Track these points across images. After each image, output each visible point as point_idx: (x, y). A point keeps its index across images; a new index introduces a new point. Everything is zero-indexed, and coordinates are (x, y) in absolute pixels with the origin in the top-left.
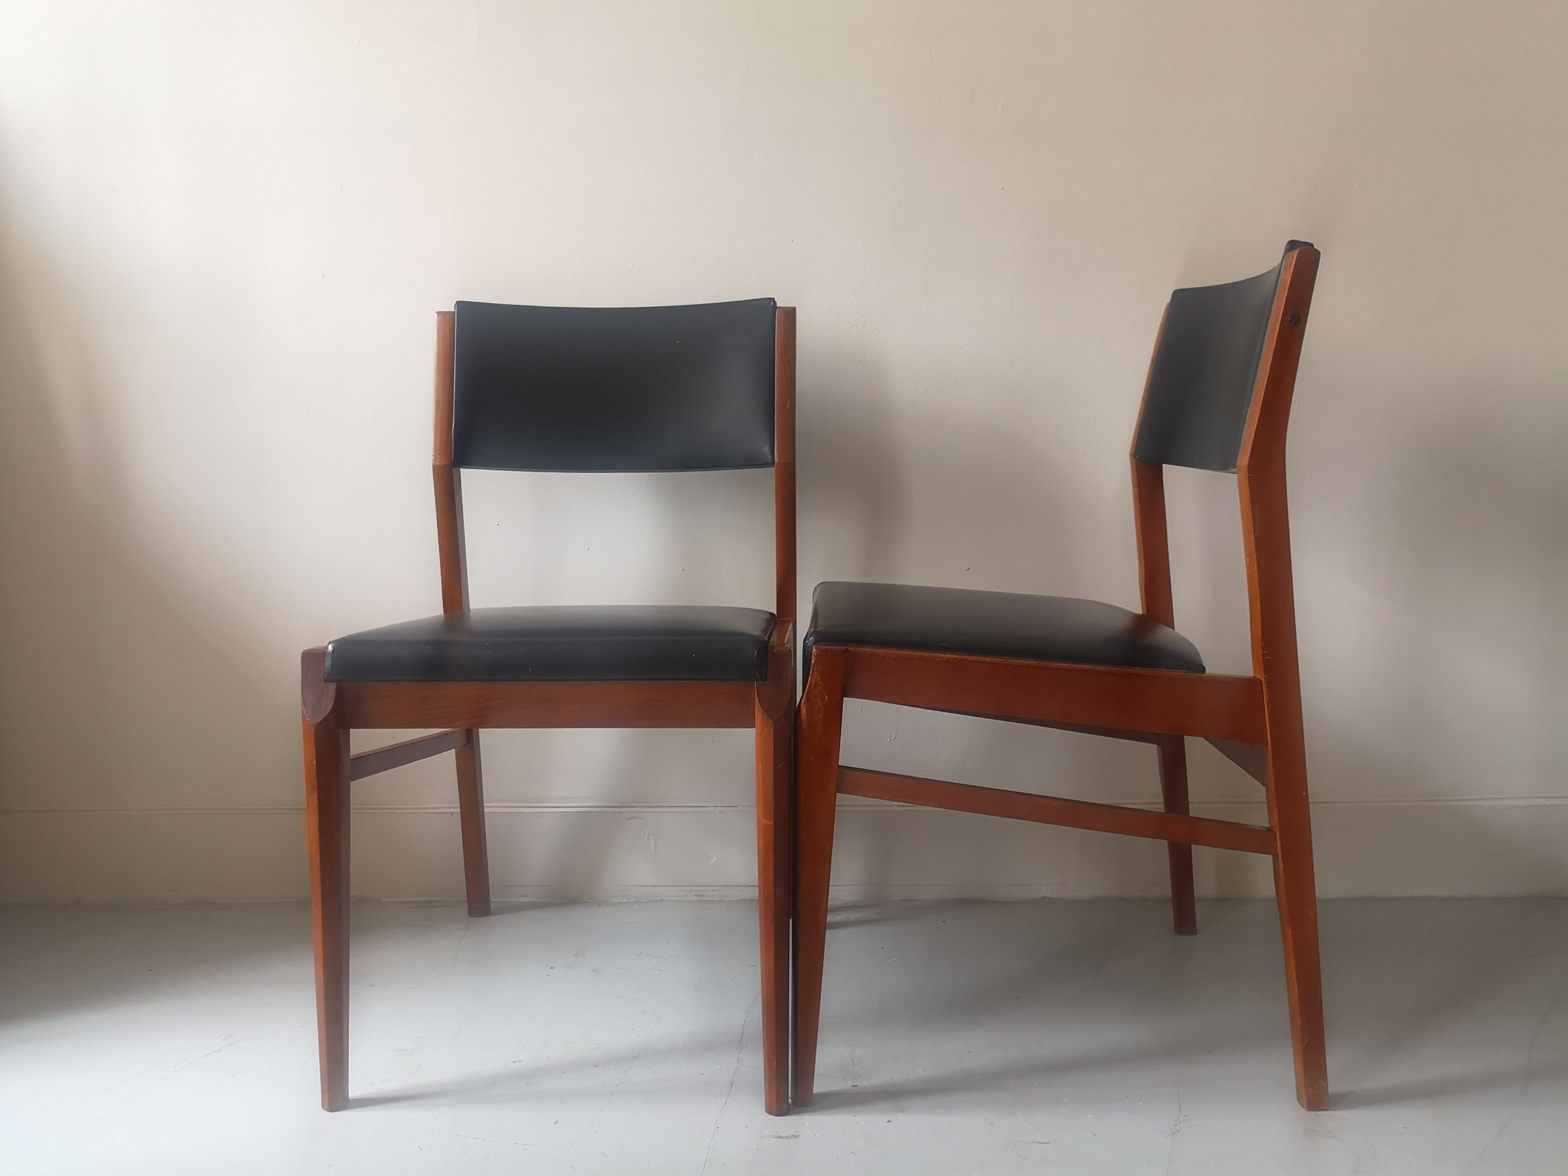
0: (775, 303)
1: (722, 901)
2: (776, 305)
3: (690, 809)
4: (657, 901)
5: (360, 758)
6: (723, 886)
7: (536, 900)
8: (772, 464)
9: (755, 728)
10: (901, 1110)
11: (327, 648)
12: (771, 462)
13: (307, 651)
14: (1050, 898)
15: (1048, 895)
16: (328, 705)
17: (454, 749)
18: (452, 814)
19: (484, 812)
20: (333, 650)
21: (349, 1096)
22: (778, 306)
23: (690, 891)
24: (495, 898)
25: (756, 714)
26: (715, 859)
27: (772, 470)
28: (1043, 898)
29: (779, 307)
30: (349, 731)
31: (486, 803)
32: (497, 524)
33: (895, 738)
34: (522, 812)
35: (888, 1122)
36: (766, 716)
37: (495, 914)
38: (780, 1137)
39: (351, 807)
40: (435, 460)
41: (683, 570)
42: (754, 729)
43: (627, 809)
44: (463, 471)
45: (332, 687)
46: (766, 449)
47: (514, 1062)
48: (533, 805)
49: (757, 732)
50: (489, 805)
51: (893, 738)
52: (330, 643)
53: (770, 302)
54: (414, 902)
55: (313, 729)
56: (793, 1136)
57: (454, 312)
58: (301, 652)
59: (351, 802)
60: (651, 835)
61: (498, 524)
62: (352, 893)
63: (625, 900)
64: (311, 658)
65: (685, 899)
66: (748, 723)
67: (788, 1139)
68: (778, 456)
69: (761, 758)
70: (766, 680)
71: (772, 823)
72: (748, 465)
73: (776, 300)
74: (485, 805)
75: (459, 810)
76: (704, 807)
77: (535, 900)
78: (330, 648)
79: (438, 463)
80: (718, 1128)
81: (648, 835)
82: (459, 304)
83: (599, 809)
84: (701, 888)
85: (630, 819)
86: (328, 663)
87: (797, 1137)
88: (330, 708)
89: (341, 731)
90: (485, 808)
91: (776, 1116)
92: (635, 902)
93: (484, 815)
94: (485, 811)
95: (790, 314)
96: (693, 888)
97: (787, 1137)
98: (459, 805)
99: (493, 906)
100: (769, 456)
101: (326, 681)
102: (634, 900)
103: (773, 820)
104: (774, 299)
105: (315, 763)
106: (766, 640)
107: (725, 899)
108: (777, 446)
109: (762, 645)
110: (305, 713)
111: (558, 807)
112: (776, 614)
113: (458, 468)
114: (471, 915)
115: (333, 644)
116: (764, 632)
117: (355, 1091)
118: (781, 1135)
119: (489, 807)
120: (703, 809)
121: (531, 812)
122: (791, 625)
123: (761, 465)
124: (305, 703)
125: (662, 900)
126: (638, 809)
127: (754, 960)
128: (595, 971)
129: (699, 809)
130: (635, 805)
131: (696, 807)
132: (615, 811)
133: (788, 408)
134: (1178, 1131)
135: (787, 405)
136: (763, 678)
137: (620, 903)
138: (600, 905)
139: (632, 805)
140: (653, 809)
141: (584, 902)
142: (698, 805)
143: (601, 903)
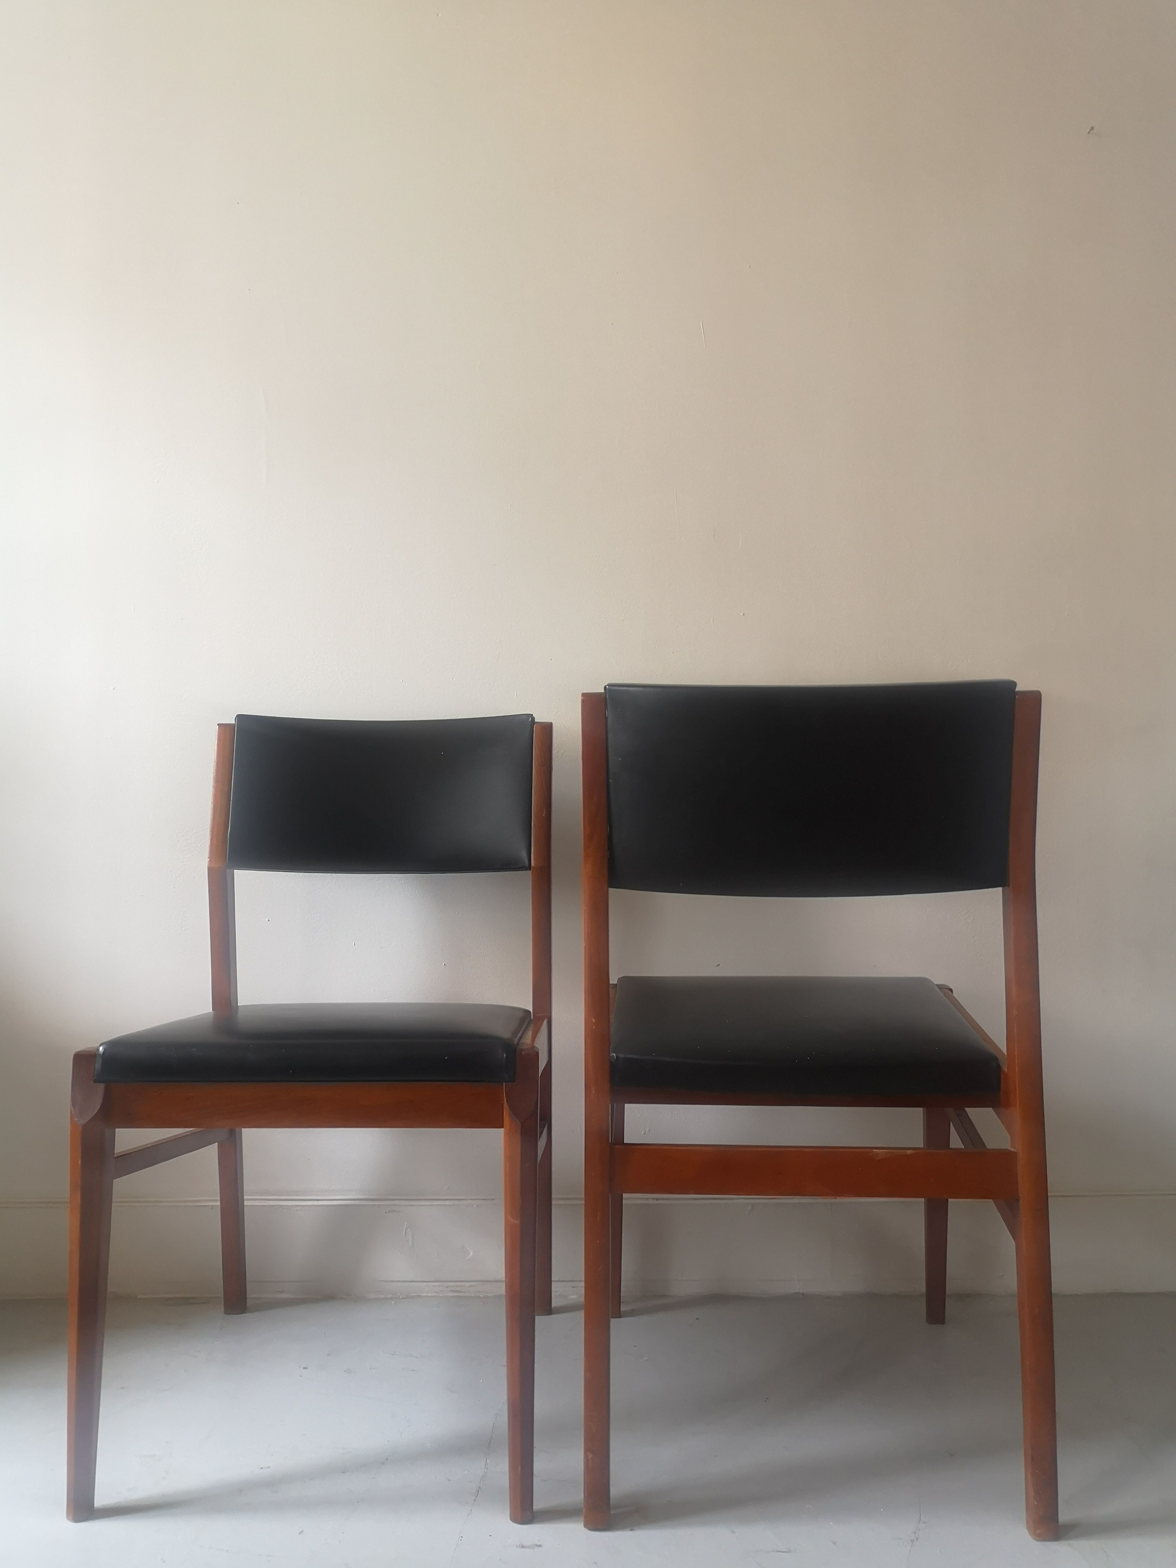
0: (533, 719)
1: (479, 1297)
2: (534, 720)
3: (447, 1203)
4: (413, 1297)
5: (124, 1156)
6: (480, 1281)
7: (293, 1297)
8: (529, 868)
9: (503, 1127)
10: (645, 1517)
11: (98, 1050)
12: (528, 866)
13: (80, 1053)
14: (803, 1294)
16: (96, 1104)
17: (217, 1143)
18: (212, 1207)
19: (243, 1205)
20: (103, 1052)
21: (95, 1505)
22: (536, 721)
23: (447, 1287)
24: (251, 1294)
25: (505, 1113)
26: (471, 1254)
27: (529, 873)
28: (798, 1293)
29: (537, 723)
30: (115, 1131)
31: (247, 1195)
32: (267, 920)
33: (649, 1131)
34: (282, 1205)
35: (631, 1530)
36: (514, 1116)
37: (252, 1312)
38: (523, 1547)
39: (113, 1200)
40: (210, 862)
41: (445, 965)
42: (503, 1129)
43: (388, 1202)
44: (237, 872)
45: (101, 1087)
46: (524, 854)
47: (262, 1468)
48: (294, 1197)
49: (505, 1132)
50: (249, 1197)
51: (647, 1130)
52: (101, 1045)
53: (528, 718)
54: (169, 1299)
55: (80, 1129)
56: (536, 1545)
57: (234, 725)
58: (74, 1054)
59: (114, 1195)
60: (409, 1229)
61: (269, 920)
62: (110, 1289)
63: (382, 1296)
64: (83, 1059)
65: (441, 1295)
66: (497, 1123)
67: (531, 1548)
68: (535, 860)
69: (509, 1158)
70: (514, 1082)
71: (518, 1222)
72: (506, 869)
73: (534, 716)
74: (245, 1197)
75: (220, 1204)
76: (462, 1200)
77: (291, 1296)
78: (101, 1049)
79: (213, 865)
80: (462, 1537)
81: (406, 1229)
82: (240, 717)
84: (458, 1284)
85: (389, 1212)
86: (98, 1065)
87: (540, 1546)
88: (98, 1107)
89: (107, 1131)
90: (245, 1201)
91: (520, 1524)
92: (392, 1298)
93: (244, 1208)
94: (245, 1204)
95: (548, 728)
96: (449, 1284)
97: (529, 1547)
98: (219, 1198)
99: (249, 1303)
100: (526, 861)
101: (95, 1081)
102: (391, 1296)
103: (519, 1218)
104: (532, 715)
105: (80, 1162)
106: (516, 1042)
107: (482, 1296)
108: (534, 849)
109: (511, 1048)
110: (73, 1113)
111: (318, 1200)
112: (532, 1012)
113: (232, 870)
114: (227, 1312)
115: (104, 1045)
116: (515, 1034)
117: (101, 1499)
118: (525, 1544)
119: (249, 1201)
120: (461, 1203)
121: (292, 1206)
122: (545, 1022)
123: (518, 868)
124: (74, 1103)
125: (418, 1296)
126: (397, 1202)
127: (504, 1360)
128: (348, 1371)
129: (456, 1202)
130: (396, 1198)
131: (455, 1200)
132: (374, 1204)
133: (544, 815)
134: (917, 1539)
135: (543, 813)
136: (512, 1080)
137: (376, 1299)
138: (356, 1301)
139: (391, 1198)
140: (411, 1203)
141: (341, 1299)
142: (456, 1198)
143: (357, 1299)
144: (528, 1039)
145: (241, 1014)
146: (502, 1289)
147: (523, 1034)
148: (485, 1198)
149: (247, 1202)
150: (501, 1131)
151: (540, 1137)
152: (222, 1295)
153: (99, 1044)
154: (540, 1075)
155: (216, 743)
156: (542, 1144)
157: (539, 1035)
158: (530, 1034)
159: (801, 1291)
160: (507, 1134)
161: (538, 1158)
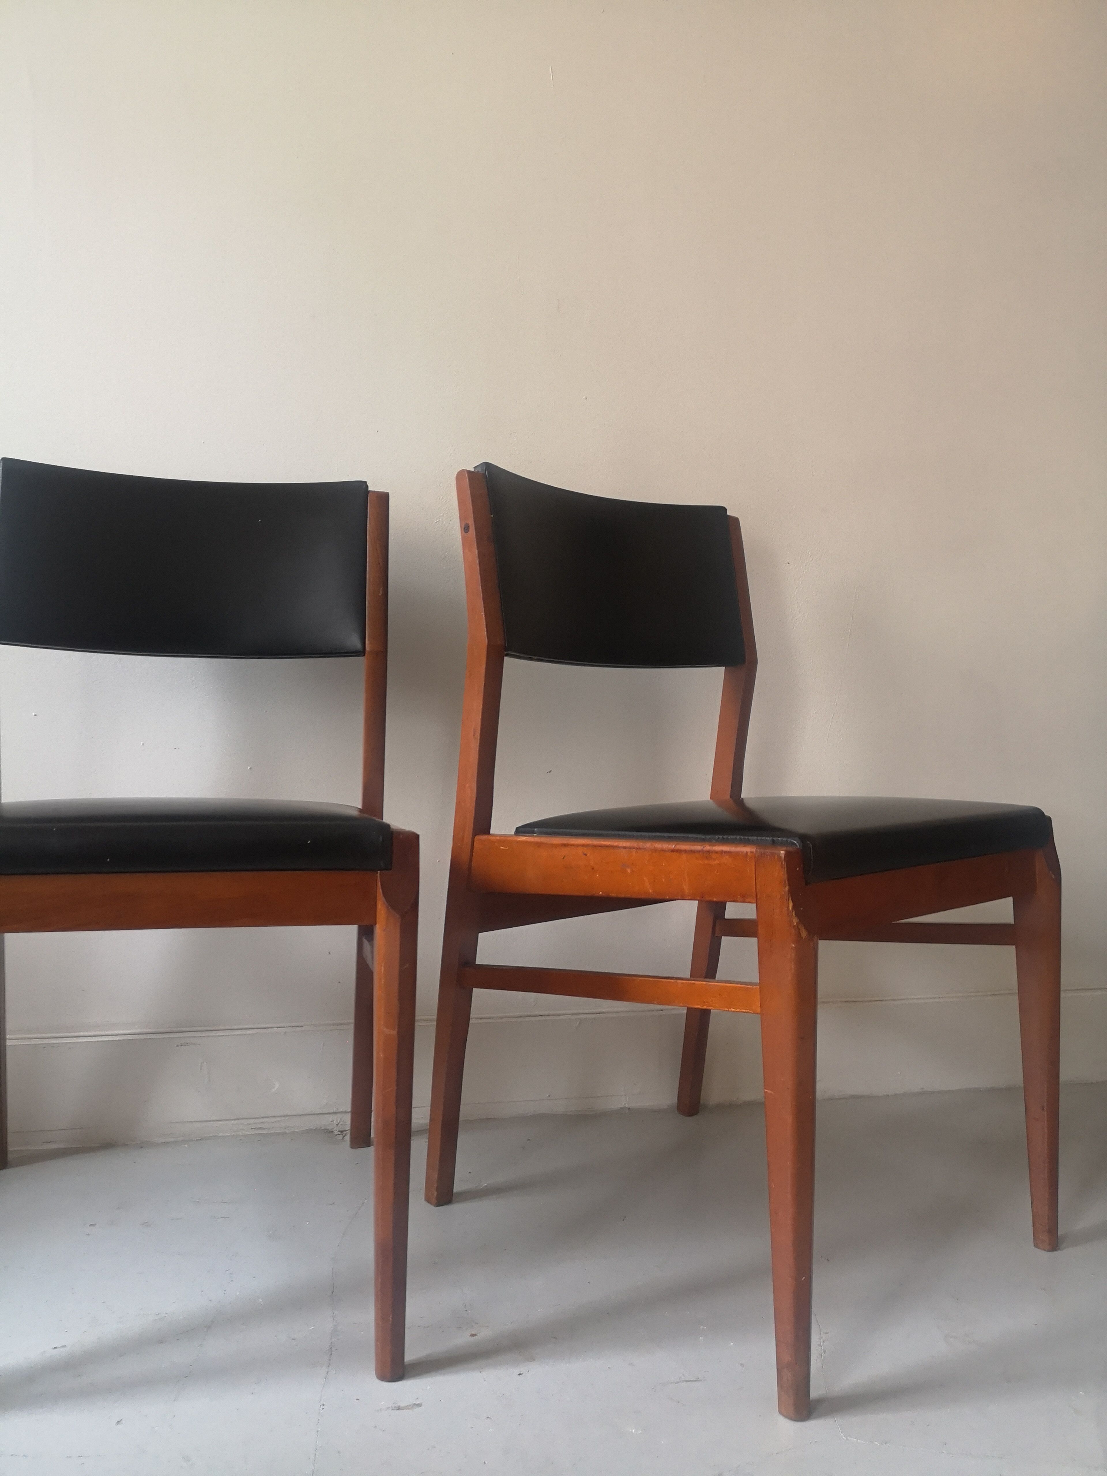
0: (367, 487)
1: (285, 1133)
3: (237, 1032)
4: (209, 1138)
6: (286, 1116)
7: (64, 1147)
9: (376, 923)
10: (532, 1359)
12: (361, 651)
14: (629, 1108)
22: (370, 490)
23: (249, 1124)
24: (14, 1147)
26: (277, 1086)
27: (362, 660)
28: (625, 1108)
34: (52, 1044)
35: (519, 1375)
38: (399, 1408)
43: (178, 1035)
46: (357, 638)
49: (379, 929)
53: (362, 486)
56: (415, 1404)
60: (205, 1063)
63: (171, 1140)
65: (241, 1134)
67: (409, 1409)
68: (369, 646)
70: (391, 869)
71: (394, 1033)
76: (267, 1028)
77: (62, 1146)
80: (324, 1405)
81: (201, 1063)
83: (148, 1036)
84: (260, 1120)
85: (182, 1045)
87: (419, 1405)
91: (391, 1382)
92: (184, 1141)
95: (384, 498)
96: (251, 1121)
97: (407, 1408)
100: (360, 645)
102: (181, 1139)
103: (396, 1029)
104: (366, 482)
107: (287, 1131)
111: (102, 1036)
118: (402, 1405)
120: (264, 1030)
123: (351, 654)
125: (214, 1137)
126: (190, 1034)
128: (146, 1224)
130: (187, 1029)
131: (257, 1028)
132: (163, 1037)
135: (379, 592)
136: (388, 867)
137: (166, 1144)
138: (142, 1147)
139: (184, 1029)
140: (208, 1034)
141: (125, 1145)
142: (256, 1026)
143: (142, 1145)
148: (293, 1024)
159: (627, 1106)
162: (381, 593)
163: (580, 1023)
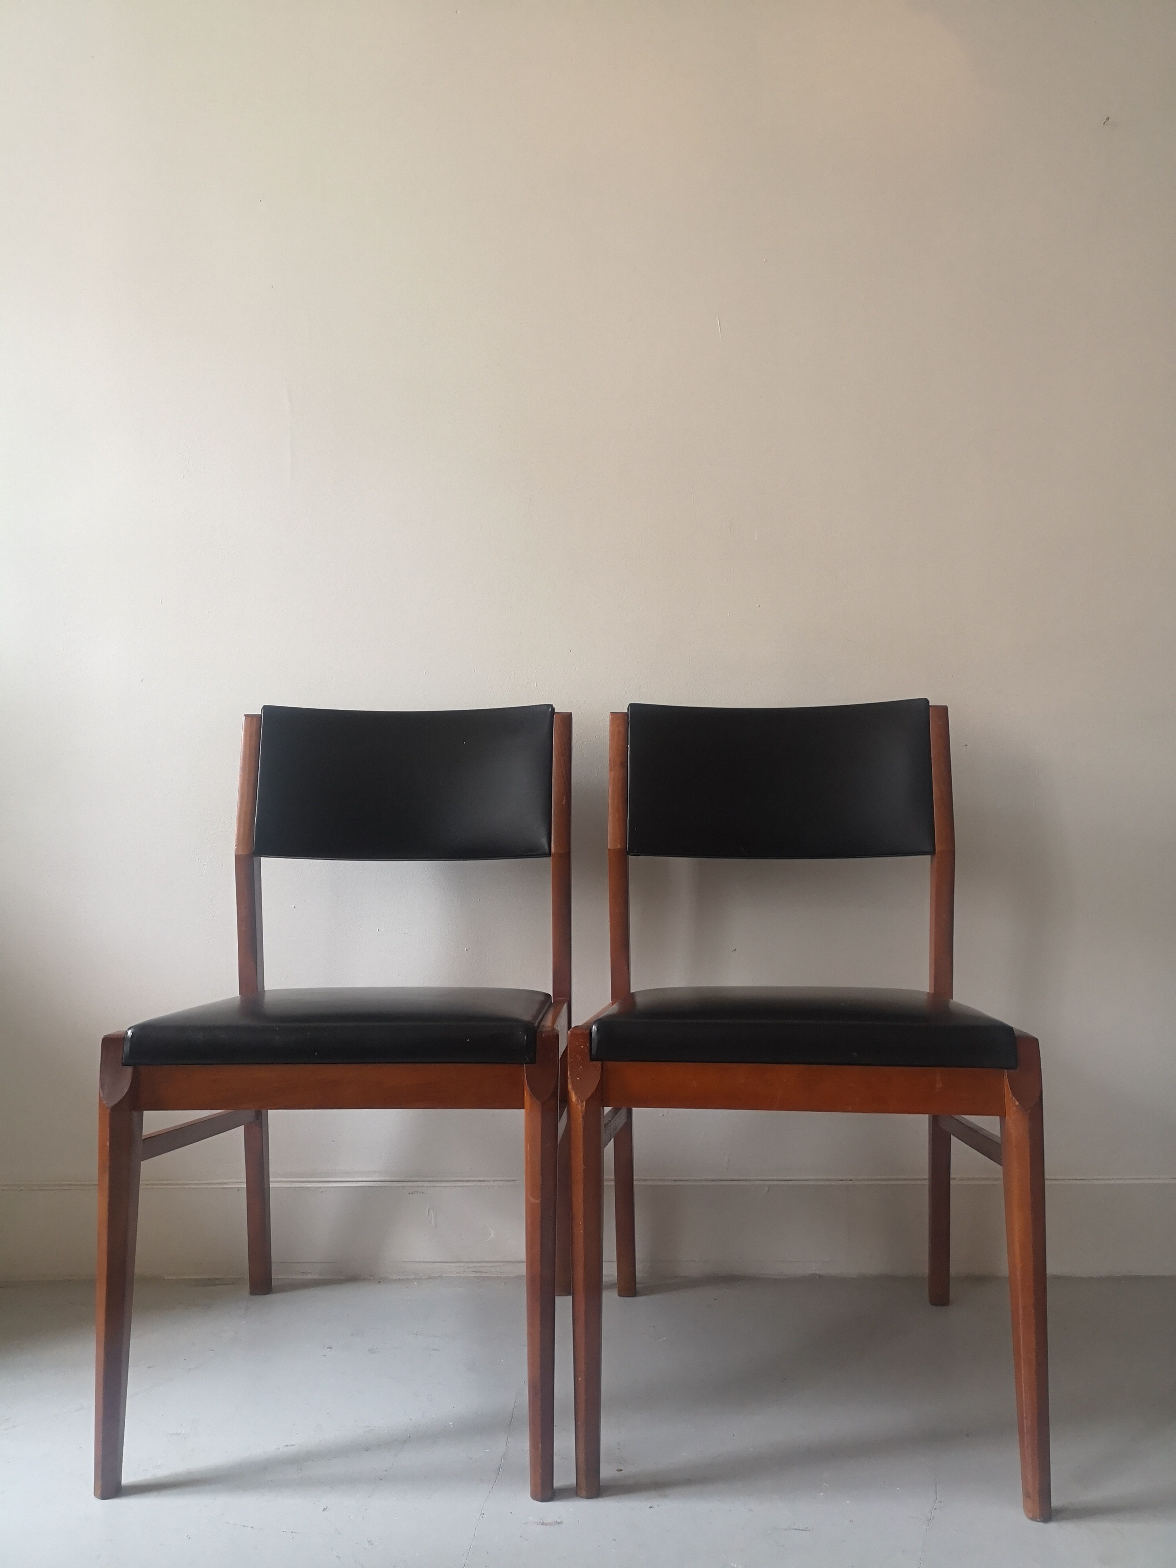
0: (553, 709)
1: (500, 1278)
2: (554, 711)
3: (469, 1184)
4: (436, 1278)
5: (152, 1138)
6: (501, 1262)
7: (319, 1277)
8: (549, 854)
9: (524, 1108)
10: (665, 1496)
11: (127, 1033)
12: (548, 853)
13: (107, 1037)
14: (819, 1275)
15: (818, 1272)
16: (124, 1087)
17: (243, 1126)
18: (238, 1189)
19: (269, 1187)
20: (132, 1036)
21: (122, 1483)
22: (556, 711)
23: (468, 1267)
24: (277, 1275)
25: (525, 1094)
26: (492, 1235)
27: (549, 860)
28: (814, 1275)
29: (557, 713)
30: (143, 1112)
31: (273, 1178)
32: (293, 906)
34: (307, 1187)
35: (652, 1508)
36: (534, 1097)
37: (277, 1292)
38: (543, 1524)
39: (140, 1182)
40: (237, 850)
41: (467, 950)
42: (524, 1110)
43: (411, 1184)
44: (263, 860)
45: (129, 1070)
46: (544, 841)
47: (286, 1446)
48: (318, 1179)
49: (526, 1113)
52: (129, 1029)
53: (549, 708)
54: (195, 1280)
55: (109, 1111)
56: (557, 1522)
57: (260, 716)
58: (102, 1037)
59: (141, 1178)
60: (431, 1210)
63: (405, 1277)
64: (110, 1043)
65: (463, 1275)
66: (518, 1104)
67: (552, 1525)
68: (555, 846)
69: (530, 1139)
70: (535, 1063)
71: (539, 1202)
72: (528, 855)
73: (554, 706)
74: (271, 1180)
75: (245, 1186)
76: (484, 1181)
77: (316, 1277)
78: (130, 1033)
79: (240, 853)
80: (483, 1514)
81: (429, 1210)
82: (266, 709)
83: (382, 1184)
84: (479, 1265)
85: (411, 1194)
86: (127, 1048)
87: (561, 1523)
88: (126, 1090)
89: (135, 1114)
90: (270, 1183)
91: (541, 1502)
92: (415, 1279)
93: (269, 1189)
95: (567, 718)
96: (471, 1265)
97: (550, 1524)
98: (245, 1181)
99: (274, 1283)
100: (547, 847)
101: (124, 1065)
102: (413, 1277)
103: (540, 1199)
104: (552, 705)
105: (108, 1144)
106: (536, 1025)
107: (502, 1276)
108: (554, 838)
109: (532, 1030)
110: (102, 1096)
111: (342, 1182)
112: (552, 995)
113: (259, 857)
114: (252, 1293)
115: (132, 1029)
116: (535, 1017)
117: (127, 1478)
118: (545, 1521)
119: (275, 1183)
120: (483, 1184)
121: (316, 1187)
122: (565, 1006)
123: (539, 855)
124: (102, 1086)
125: (441, 1277)
126: (420, 1184)
127: (524, 1339)
128: (371, 1351)
129: (478, 1183)
130: (418, 1179)
131: (476, 1181)
132: (396, 1185)
133: (564, 803)
134: (933, 1518)
135: (563, 801)
136: (532, 1061)
137: (399, 1280)
138: (380, 1282)
139: (415, 1179)
140: (434, 1184)
141: (364, 1280)
142: (478, 1179)
143: (380, 1280)
144: (548, 1022)
145: (267, 998)
146: (522, 1270)
147: (543, 1017)
148: (507, 1179)
149: (272, 1184)
150: (522, 1112)
151: (560, 1119)
152: (247, 1276)
153: (128, 1027)
154: (559, 1058)
155: (243, 733)
156: (562, 1125)
157: (559, 1018)
158: (550, 1017)
160: (528, 1115)
161: (558, 1139)
162: (564, 801)
163: (769, 1189)
